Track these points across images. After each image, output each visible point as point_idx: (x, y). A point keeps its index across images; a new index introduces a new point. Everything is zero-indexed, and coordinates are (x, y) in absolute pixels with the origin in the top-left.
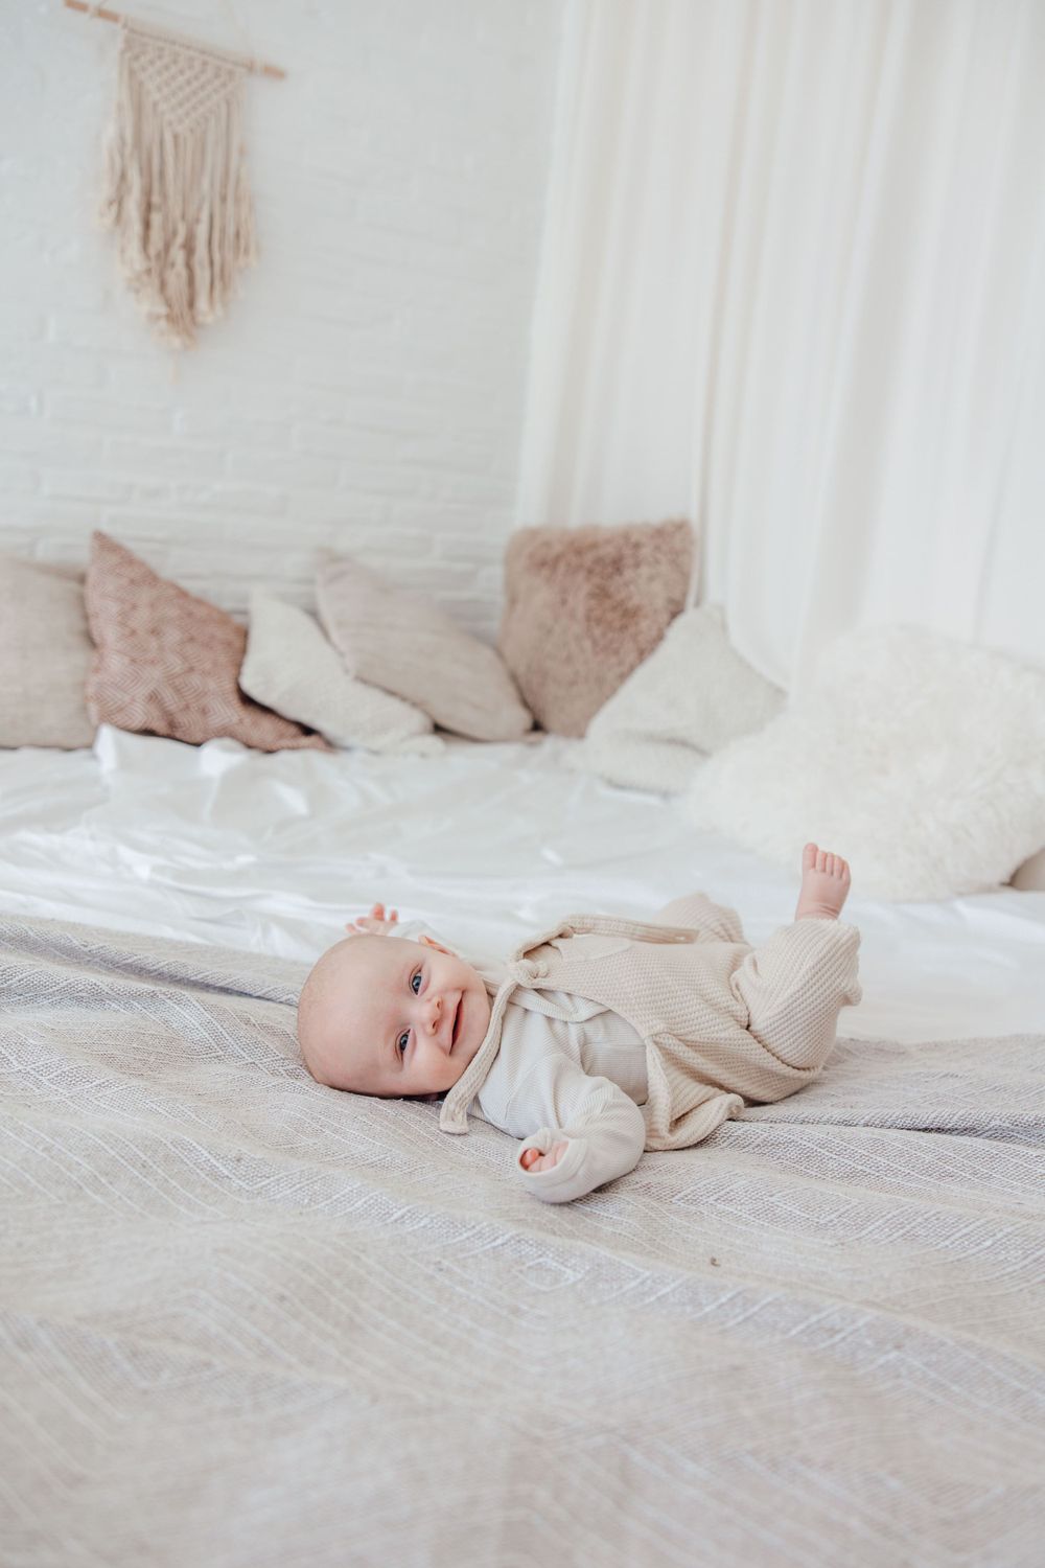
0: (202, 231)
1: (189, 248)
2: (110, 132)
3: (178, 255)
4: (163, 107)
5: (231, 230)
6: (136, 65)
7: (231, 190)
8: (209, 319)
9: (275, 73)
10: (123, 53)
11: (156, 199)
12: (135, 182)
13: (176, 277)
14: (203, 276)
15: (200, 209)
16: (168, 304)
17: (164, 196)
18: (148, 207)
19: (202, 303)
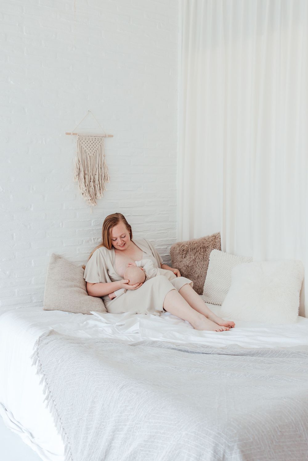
0: (97, 177)
1: (94, 182)
2: (76, 159)
3: (92, 184)
4: (87, 151)
5: (103, 175)
6: (80, 143)
7: (102, 166)
8: (100, 198)
9: (111, 136)
10: (78, 141)
11: (86, 172)
12: (82, 169)
13: (92, 189)
14: (97, 188)
15: (96, 172)
16: (91, 196)
17: (88, 171)
18: (85, 174)
19: (98, 194)
